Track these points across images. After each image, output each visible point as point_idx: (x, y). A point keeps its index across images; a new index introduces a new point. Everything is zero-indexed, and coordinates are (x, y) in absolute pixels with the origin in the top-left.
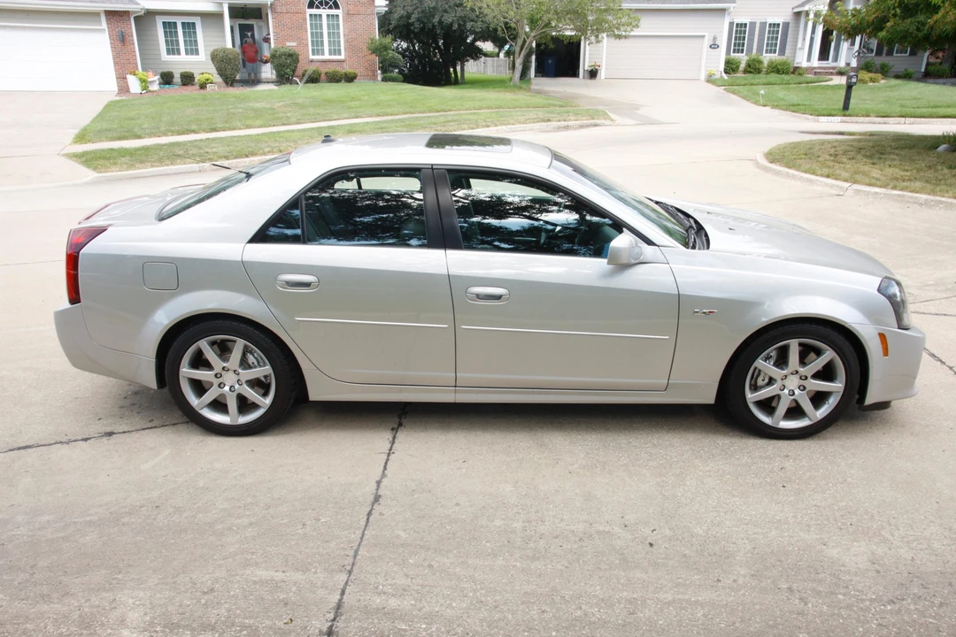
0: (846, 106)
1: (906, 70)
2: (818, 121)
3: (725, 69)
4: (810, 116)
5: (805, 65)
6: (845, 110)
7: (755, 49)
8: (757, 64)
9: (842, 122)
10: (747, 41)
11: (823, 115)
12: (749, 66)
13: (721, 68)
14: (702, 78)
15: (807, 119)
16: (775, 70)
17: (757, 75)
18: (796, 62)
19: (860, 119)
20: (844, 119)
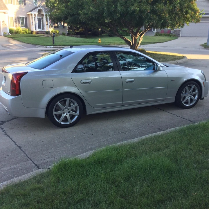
0: (53, 43)
1: (63, 32)
2: (47, 47)
3: (10, 32)
4: (44, 46)
5: (35, 31)
6: (53, 44)
7: (18, 25)
8: (20, 30)
9: (54, 47)
10: (14, 23)
11: (48, 46)
12: (17, 31)
13: (8, 32)
14: (2, 35)
15: (44, 47)
16: (26, 32)
17: (21, 34)
18: (32, 30)
19: (59, 46)
20: (54, 46)
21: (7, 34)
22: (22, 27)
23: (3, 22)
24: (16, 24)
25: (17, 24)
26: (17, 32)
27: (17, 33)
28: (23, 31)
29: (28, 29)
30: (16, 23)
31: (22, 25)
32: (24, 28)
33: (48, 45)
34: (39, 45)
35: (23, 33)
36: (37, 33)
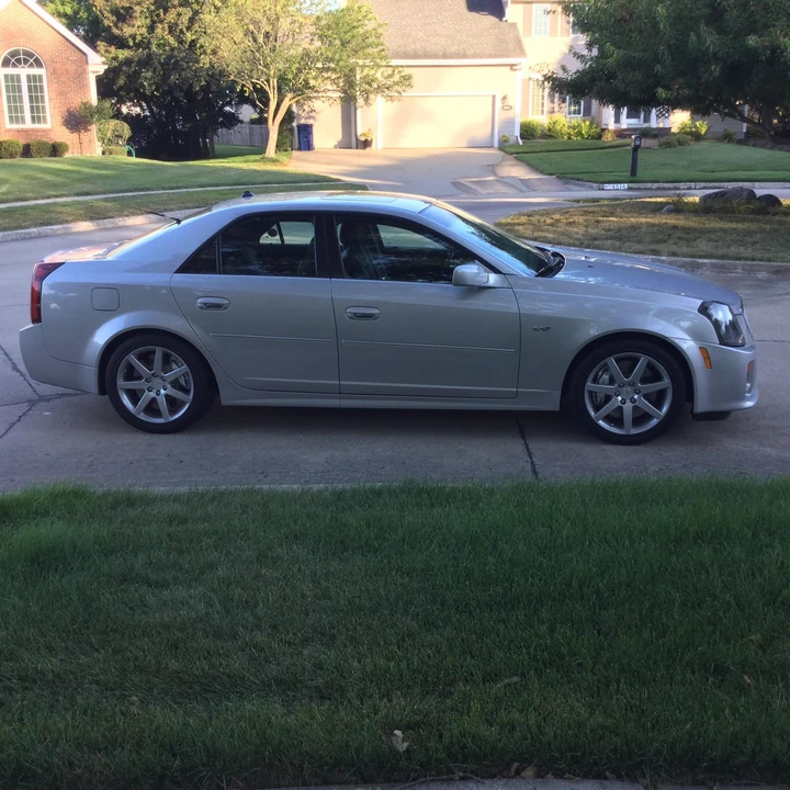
0: (633, 172)
2: (603, 189)
3: (521, 135)
4: (594, 185)
5: (612, 126)
6: (633, 176)
7: (556, 109)
8: (558, 128)
9: (629, 189)
10: (546, 101)
11: (609, 182)
12: (550, 130)
13: (517, 133)
14: (496, 144)
15: (592, 187)
16: (580, 133)
17: (560, 140)
18: (603, 122)
19: (649, 185)
20: (631, 185)
21: (512, 140)
22: (570, 113)
23: (504, 98)
24: (551, 105)
25: (556, 105)
26: (549, 134)
27: (550, 136)
28: (569, 127)
29: (588, 123)
30: (553, 102)
31: (572, 108)
32: (577, 119)
33: (611, 179)
34: (578, 180)
35: (569, 138)
36: (620, 134)
